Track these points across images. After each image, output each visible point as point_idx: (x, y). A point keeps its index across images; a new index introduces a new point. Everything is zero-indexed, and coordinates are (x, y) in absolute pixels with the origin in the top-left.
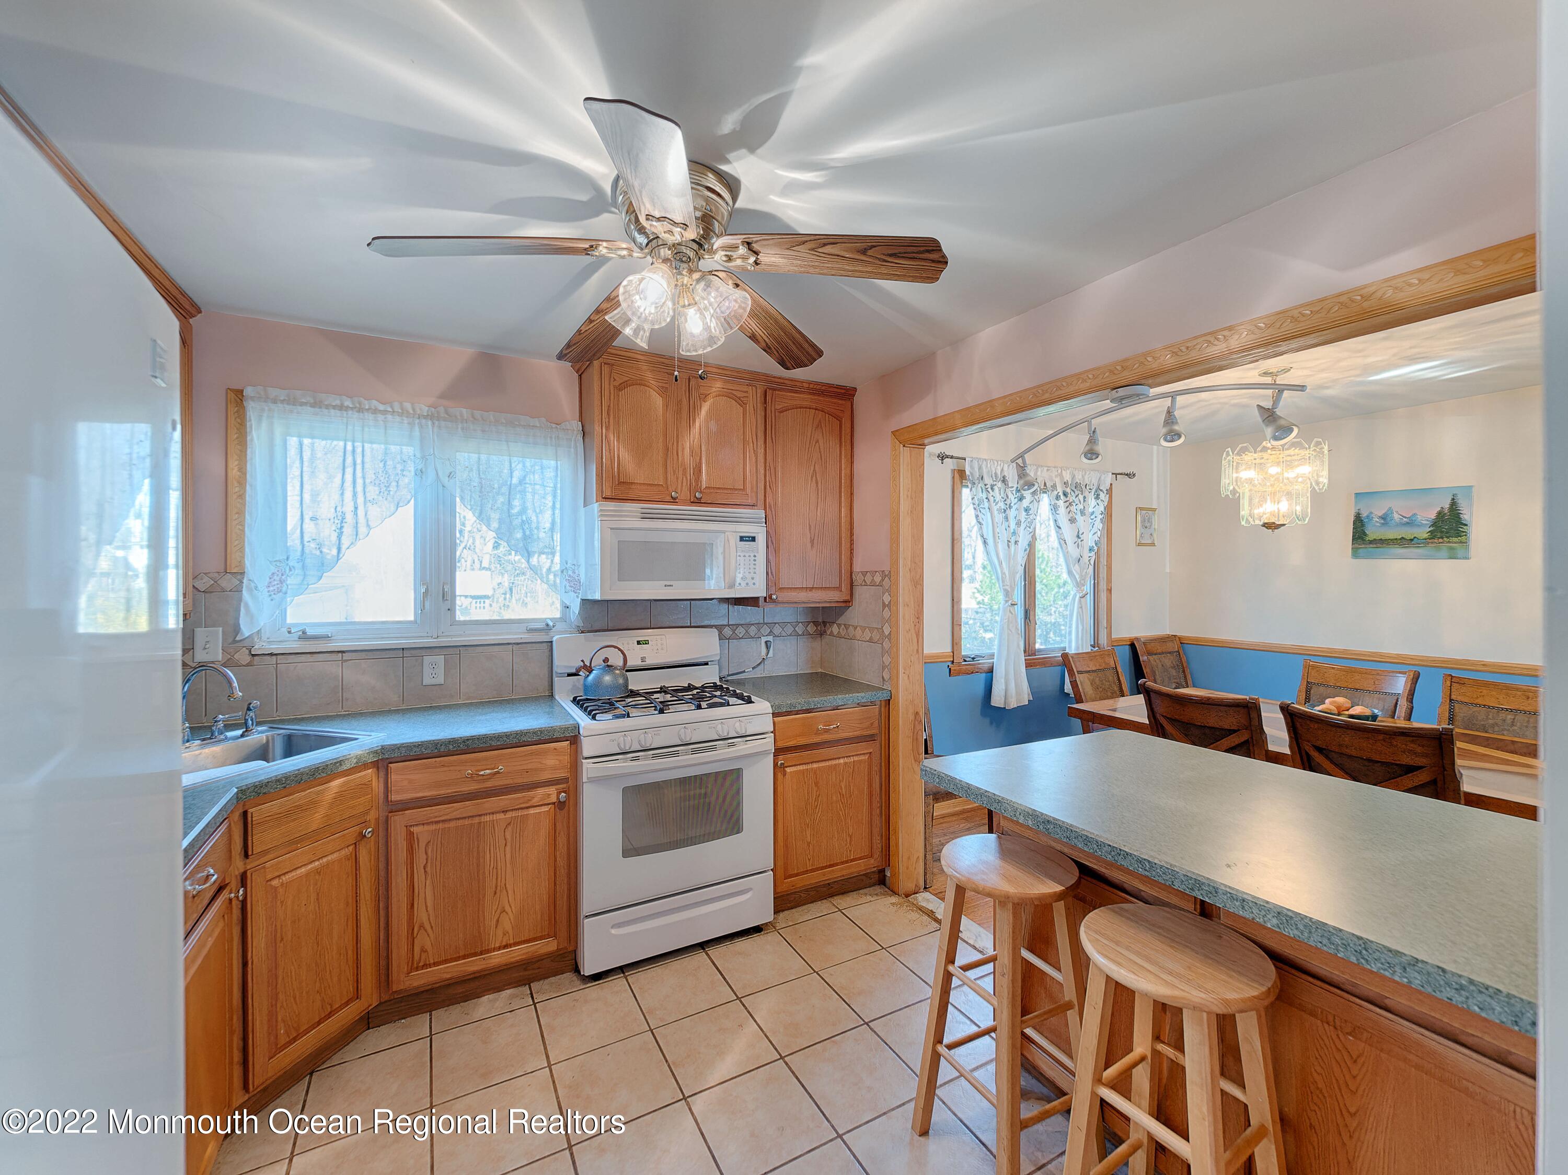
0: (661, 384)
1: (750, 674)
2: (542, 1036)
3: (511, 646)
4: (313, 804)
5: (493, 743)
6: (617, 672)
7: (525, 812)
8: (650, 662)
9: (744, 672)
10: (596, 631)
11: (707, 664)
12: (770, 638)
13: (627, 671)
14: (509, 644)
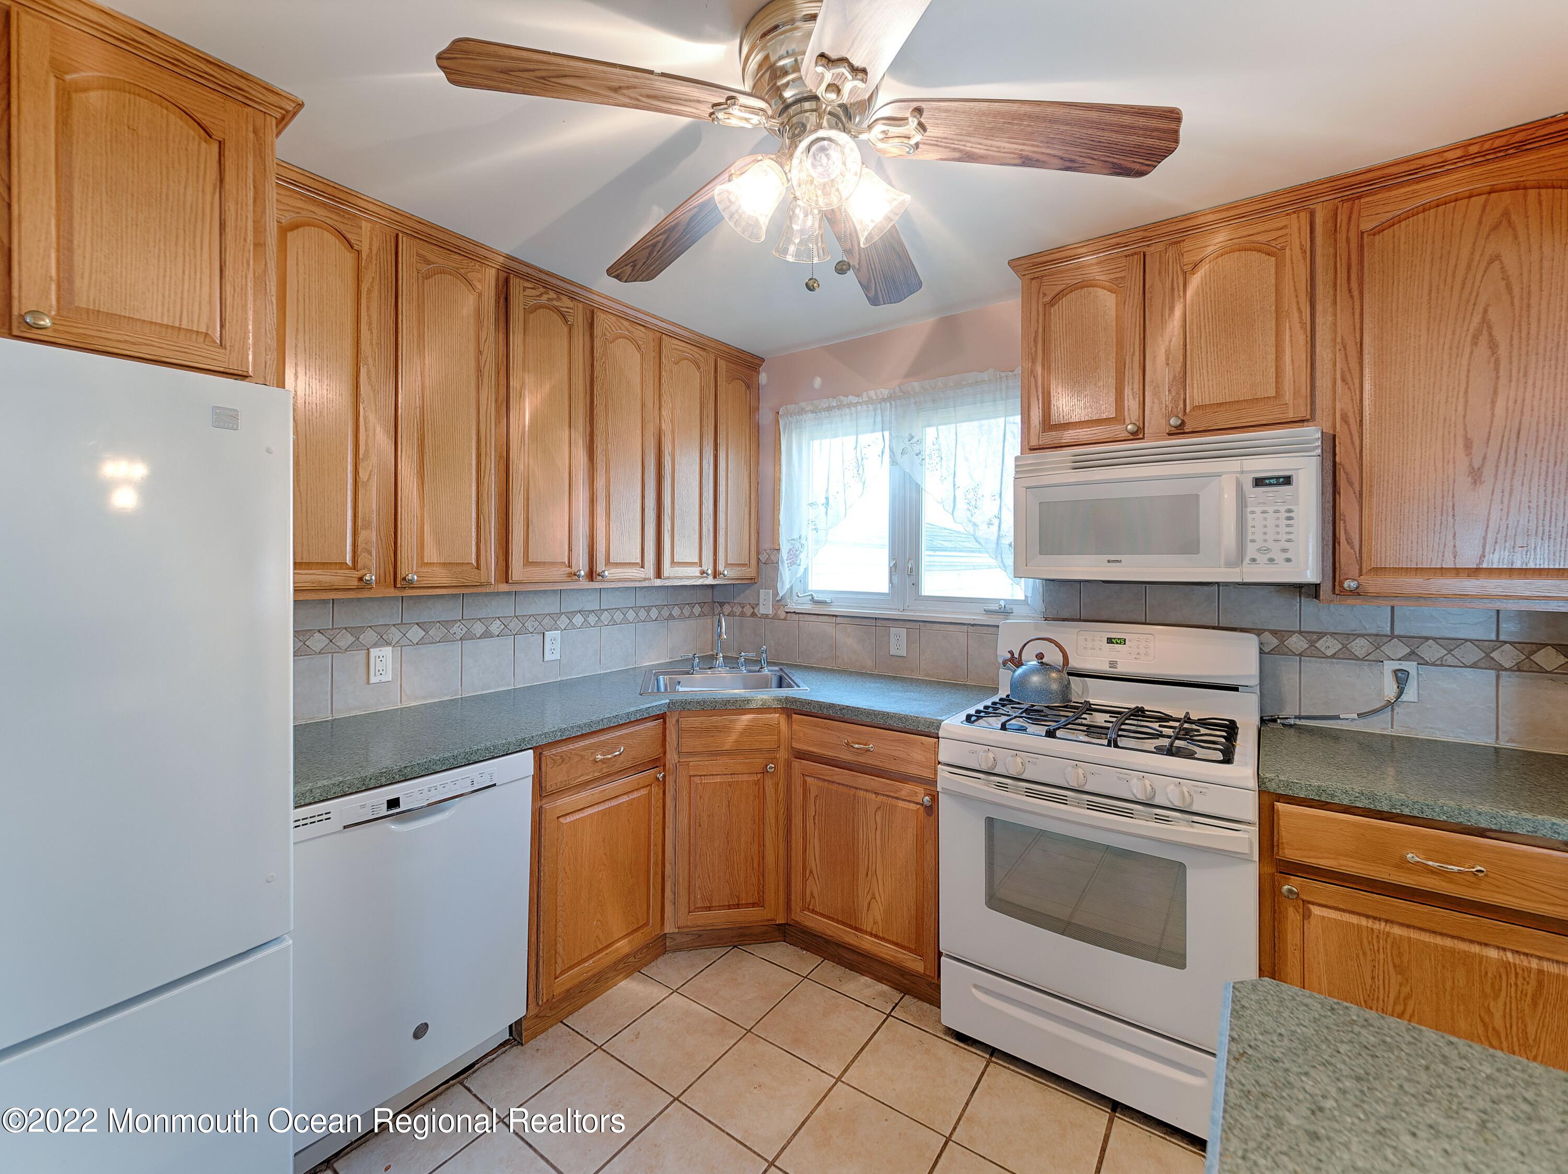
0: (1113, 276)
1: (1350, 723)
2: (862, 1049)
3: (966, 627)
4: (725, 729)
5: (864, 719)
6: (1054, 675)
7: (894, 802)
8: (1123, 669)
9: (1337, 718)
10: (1064, 620)
11: (1235, 689)
12: (1410, 666)
13: (1070, 674)
14: (964, 624)
